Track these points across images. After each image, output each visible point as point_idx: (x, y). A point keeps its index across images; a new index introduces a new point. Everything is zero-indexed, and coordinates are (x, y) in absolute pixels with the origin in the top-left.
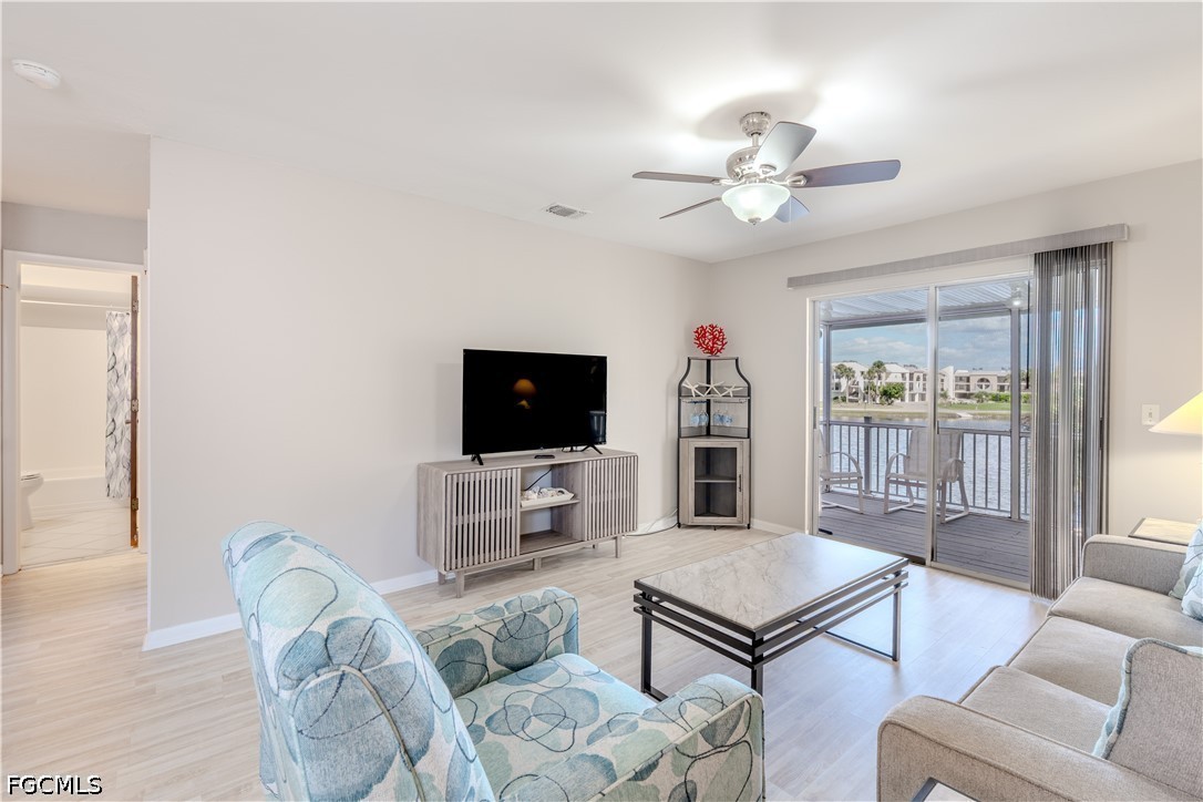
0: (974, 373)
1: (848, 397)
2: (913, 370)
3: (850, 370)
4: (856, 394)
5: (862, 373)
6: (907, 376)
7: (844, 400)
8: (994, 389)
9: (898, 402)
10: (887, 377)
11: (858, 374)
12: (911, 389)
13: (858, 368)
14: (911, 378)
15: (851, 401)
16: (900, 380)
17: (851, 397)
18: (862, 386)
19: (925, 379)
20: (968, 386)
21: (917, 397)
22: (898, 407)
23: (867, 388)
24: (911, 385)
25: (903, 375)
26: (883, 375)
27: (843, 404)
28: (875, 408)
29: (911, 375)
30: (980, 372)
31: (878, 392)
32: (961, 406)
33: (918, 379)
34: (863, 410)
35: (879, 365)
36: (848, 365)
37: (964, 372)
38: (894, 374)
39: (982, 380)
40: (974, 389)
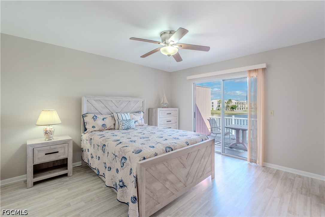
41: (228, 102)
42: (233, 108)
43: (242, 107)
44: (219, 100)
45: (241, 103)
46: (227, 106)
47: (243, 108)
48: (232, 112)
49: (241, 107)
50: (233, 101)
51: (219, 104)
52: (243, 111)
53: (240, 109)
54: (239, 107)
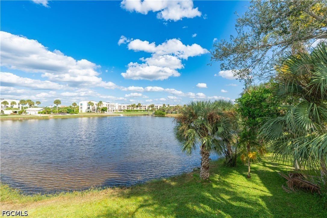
0: (122, 105)
1: (92, 111)
2: (109, 104)
3: (93, 103)
4: (94, 110)
5: (96, 104)
6: (108, 105)
7: (91, 112)
8: (126, 109)
9: (105, 112)
10: (103, 106)
11: (95, 105)
12: (109, 109)
13: (95, 103)
14: (109, 106)
15: (93, 112)
16: (106, 106)
17: (93, 111)
18: (96, 108)
19: (112, 106)
20: (121, 108)
22: (106, 113)
23: (97, 109)
26: (102, 105)
27: (91, 113)
28: (99, 114)
29: (109, 105)
30: (123, 105)
31: (100, 110)
32: (120, 113)
34: (97, 115)
35: (101, 102)
36: (92, 102)
37: (120, 105)
38: (104, 105)
39: (124, 106)
40: (122, 109)
41: (98, 104)
42: (104, 110)
44: (89, 102)
46: (98, 108)
47: (113, 110)
48: (103, 114)
49: (112, 109)
50: (103, 103)
51: (89, 105)
52: (114, 113)
53: (111, 111)
54: (110, 109)
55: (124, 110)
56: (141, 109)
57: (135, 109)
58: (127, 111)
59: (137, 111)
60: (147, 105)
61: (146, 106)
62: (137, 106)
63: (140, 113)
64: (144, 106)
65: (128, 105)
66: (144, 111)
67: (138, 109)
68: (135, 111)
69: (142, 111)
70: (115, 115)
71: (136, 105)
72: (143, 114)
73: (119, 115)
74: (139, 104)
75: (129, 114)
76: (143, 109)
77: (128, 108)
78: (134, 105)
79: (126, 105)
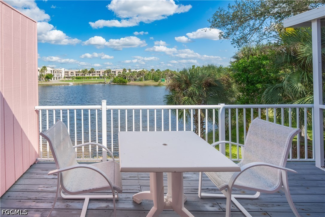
0: (69, 70)
2: (54, 69)
5: (39, 70)
6: (53, 71)
8: (75, 75)
9: (50, 80)
10: (46, 72)
14: (54, 72)
16: (50, 73)
19: (57, 73)
20: (68, 75)
21: (55, 78)
22: (52, 82)
24: (54, 74)
25: (51, 71)
26: (45, 71)
28: (43, 82)
30: (71, 70)
31: (44, 77)
32: (69, 81)
33: (56, 72)
34: (41, 83)
35: (45, 67)
37: (67, 70)
38: (49, 71)
39: (72, 72)
40: (70, 75)
41: (41, 70)
42: (48, 77)
43: (59, 76)
45: (57, 71)
46: (41, 76)
47: (59, 78)
48: (48, 83)
49: (57, 76)
50: (48, 68)
52: (60, 81)
53: (57, 79)
54: (55, 76)
55: (73, 78)
56: (94, 76)
57: (86, 76)
58: (77, 78)
59: (90, 78)
60: (101, 70)
61: (100, 72)
62: (90, 72)
63: (93, 80)
64: (98, 72)
65: (78, 70)
66: (98, 78)
67: (91, 75)
68: (87, 78)
69: (96, 79)
70: (63, 84)
71: (88, 70)
72: (98, 81)
73: (68, 84)
74: (92, 69)
75: (81, 82)
76: (96, 76)
77: (77, 75)
78: (86, 70)
79: (74, 71)
